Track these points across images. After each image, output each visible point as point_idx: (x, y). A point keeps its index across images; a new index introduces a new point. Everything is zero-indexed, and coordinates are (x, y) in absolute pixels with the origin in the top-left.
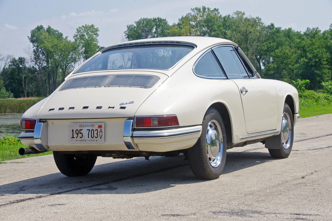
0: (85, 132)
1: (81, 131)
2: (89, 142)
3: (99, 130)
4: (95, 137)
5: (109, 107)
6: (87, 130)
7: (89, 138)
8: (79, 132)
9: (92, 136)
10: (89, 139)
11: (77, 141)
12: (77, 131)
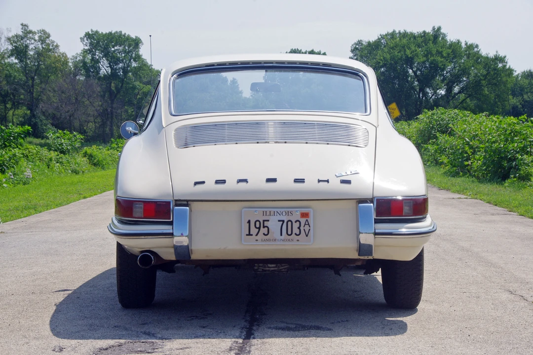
0: (274, 224)
1: (265, 222)
2: (282, 243)
3: (303, 221)
4: (296, 234)
5: (319, 181)
6: (279, 221)
7: (281, 235)
8: (261, 225)
9: (289, 232)
10: (282, 237)
11: (257, 240)
12: (258, 224)
